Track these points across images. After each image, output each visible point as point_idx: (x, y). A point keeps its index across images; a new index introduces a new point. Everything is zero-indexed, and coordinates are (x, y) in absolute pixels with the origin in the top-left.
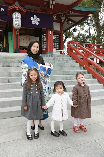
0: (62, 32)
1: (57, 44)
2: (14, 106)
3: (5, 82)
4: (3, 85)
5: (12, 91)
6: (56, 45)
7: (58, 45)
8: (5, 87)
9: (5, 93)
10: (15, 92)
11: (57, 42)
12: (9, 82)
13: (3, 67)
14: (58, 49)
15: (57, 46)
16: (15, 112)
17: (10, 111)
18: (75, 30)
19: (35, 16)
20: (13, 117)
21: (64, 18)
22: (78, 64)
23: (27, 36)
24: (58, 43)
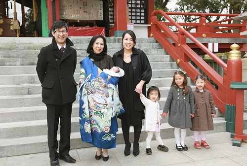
1: (140, 12)
2: (33, 135)
3: (22, 94)
4: (17, 99)
5: (32, 110)
6: (138, 14)
7: (143, 14)
8: (21, 103)
9: (19, 113)
10: (37, 111)
11: (140, 9)
12: (29, 93)
13: (23, 65)
14: (143, 22)
15: (140, 16)
16: (31, 145)
17: (22, 144)
20: (28, 153)
22: (169, 56)
24: (143, 11)
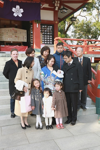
0: (56, 22)
6: (48, 38)
7: (51, 38)
14: (51, 43)
18: (73, 19)
19: (18, 7)
21: (58, 5)
23: (11, 29)
24: (51, 36)
